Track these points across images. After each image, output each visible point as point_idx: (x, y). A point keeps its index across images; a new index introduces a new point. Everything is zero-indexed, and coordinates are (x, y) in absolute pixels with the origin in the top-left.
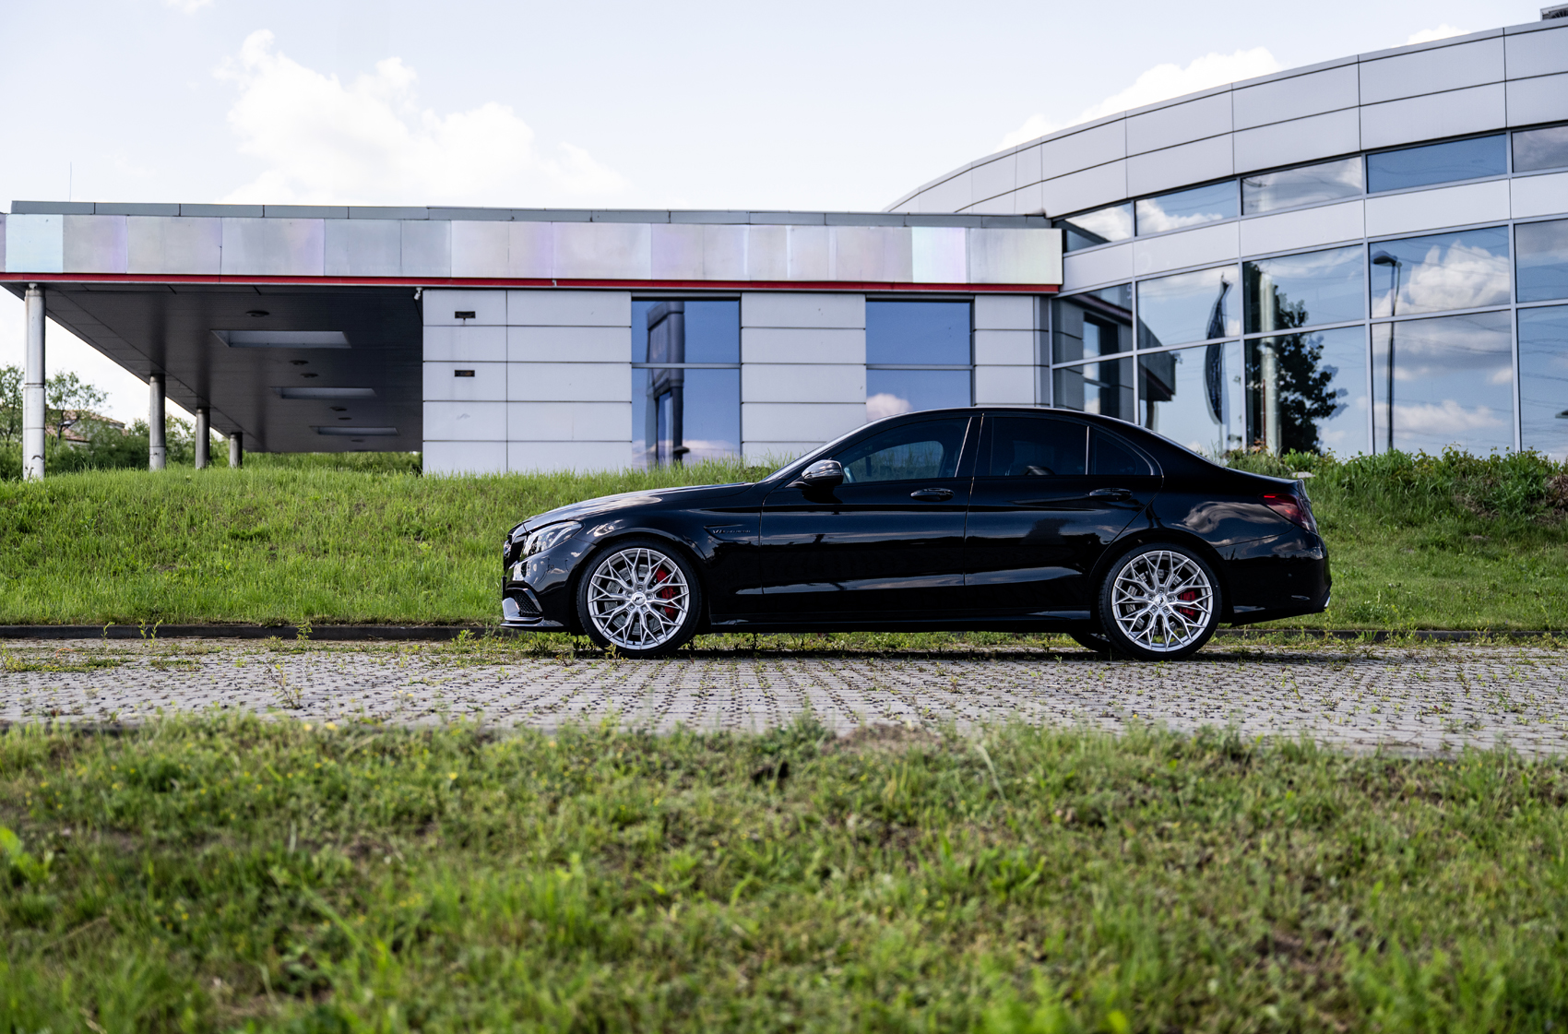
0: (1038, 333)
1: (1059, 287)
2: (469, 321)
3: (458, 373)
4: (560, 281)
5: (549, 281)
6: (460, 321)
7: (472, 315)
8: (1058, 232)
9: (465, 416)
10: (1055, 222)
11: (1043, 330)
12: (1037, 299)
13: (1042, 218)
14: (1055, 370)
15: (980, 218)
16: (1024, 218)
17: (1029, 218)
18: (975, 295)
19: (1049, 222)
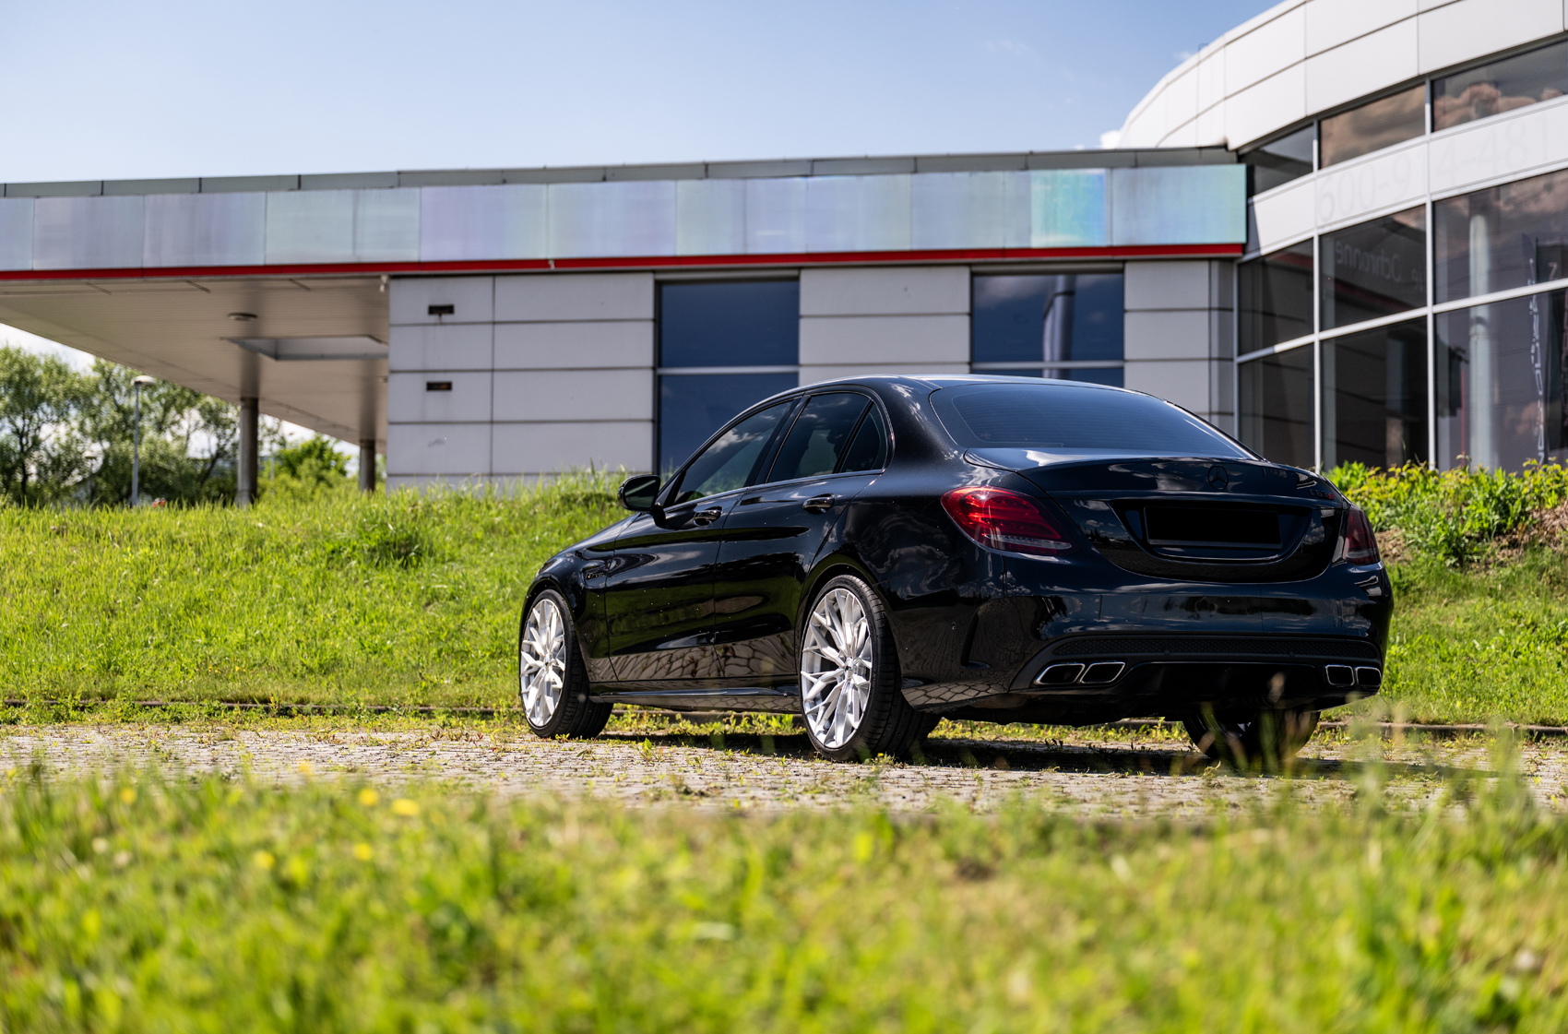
0: (1215, 314)
1: (1243, 248)
2: (446, 318)
3: (432, 387)
4: (559, 262)
5: (544, 263)
6: (434, 318)
7: (449, 309)
8: (1242, 169)
9: (439, 442)
10: (1240, 156)
11: (1224, 309)
12: (1215, 265)
13: (1223, 151)
14: (1240, 365)
15: (1133, 154)
16: (1198, 151)
17: (1204, 151)
18: (1124, 262)
19: (1234, 156)
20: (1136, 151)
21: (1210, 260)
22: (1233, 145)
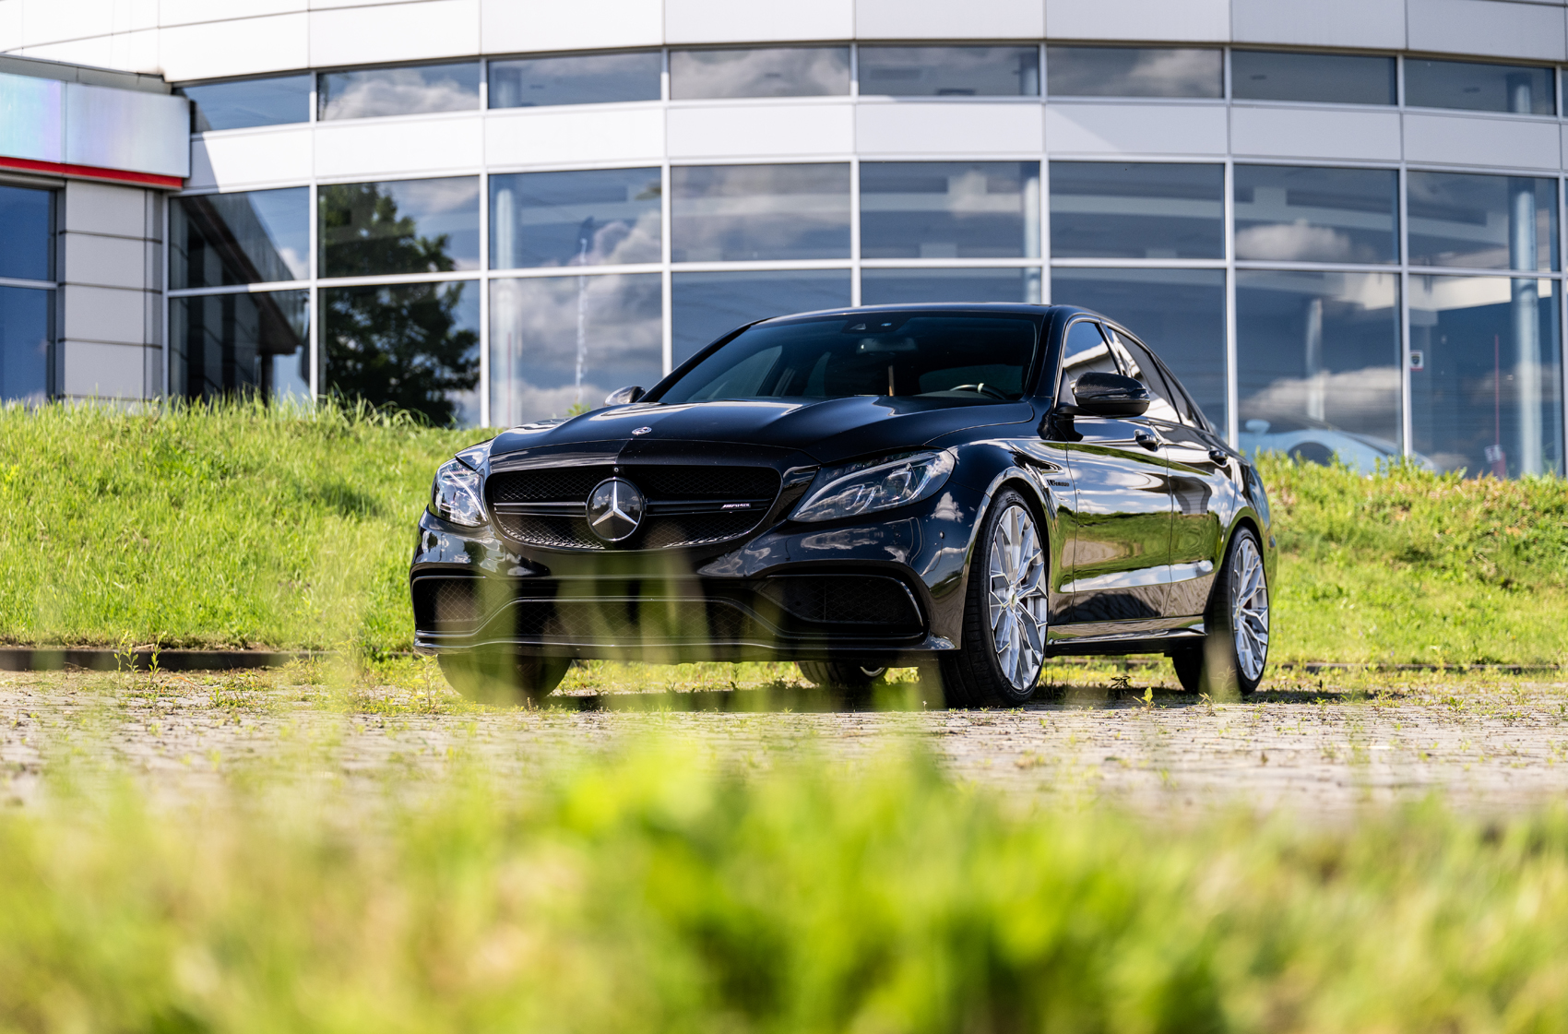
0: (148, 245)
1: (184, 181)
8: (185, 104)
10: (177, 90)
11: (158, 241)
12: (151, 195)
13: (159, 80)
14: (170, 299)
15: (75, 69)
16: (136, 77)
17: (142, 78)
18: (66, 180)
19: (169, 88)
20: (78, 67)
21: (146, 189)
22: (170, 77)
